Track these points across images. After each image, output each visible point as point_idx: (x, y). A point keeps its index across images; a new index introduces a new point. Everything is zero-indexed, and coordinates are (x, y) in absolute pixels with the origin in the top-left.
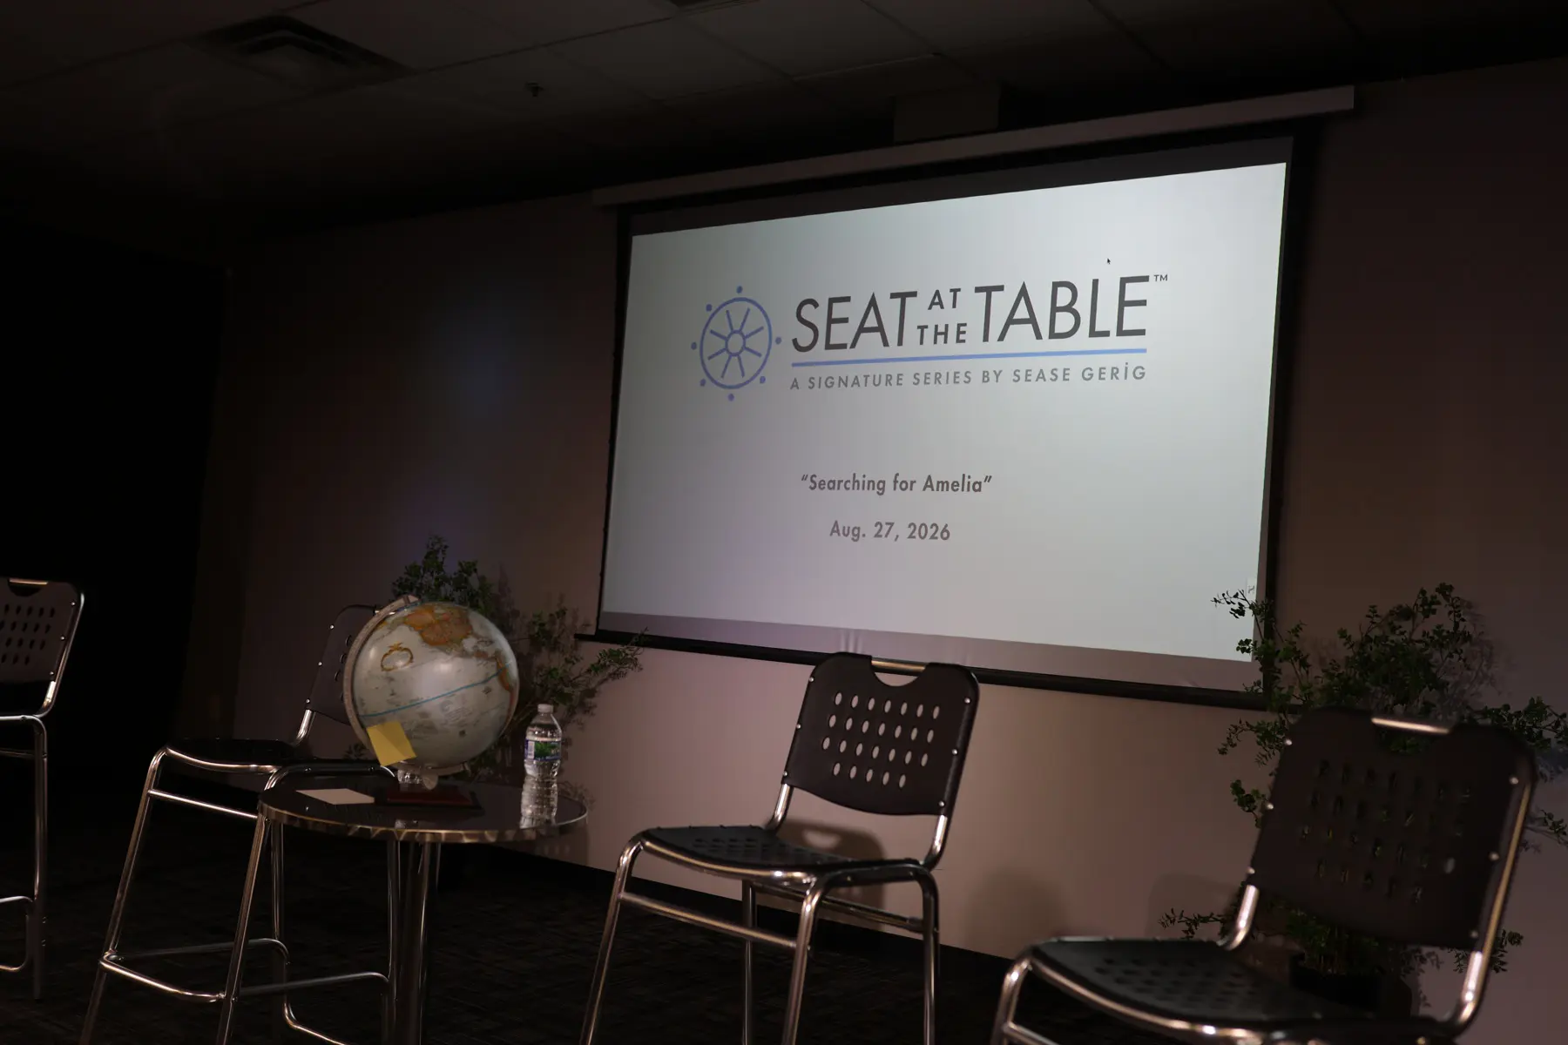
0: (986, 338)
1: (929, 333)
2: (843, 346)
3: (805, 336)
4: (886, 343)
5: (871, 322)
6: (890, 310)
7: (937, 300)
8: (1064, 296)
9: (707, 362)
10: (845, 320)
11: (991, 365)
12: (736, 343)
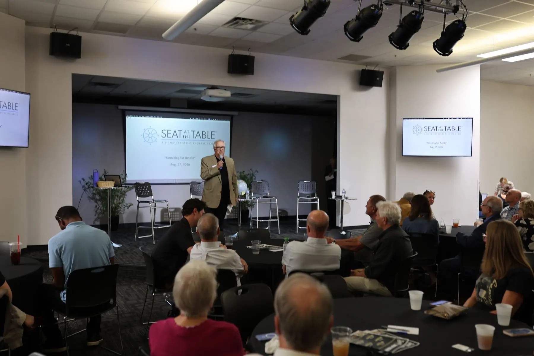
0: (193, 138)
1: (185, 137)
2: (171, 137)
3: (164, 135)
4: (178, 137)
5: (175, 134)
6: (178, 133)
7: (185, 132)
8: (204, 133)
9: (145, 139)
10: (171, 133)
11: (194, 142)
12: (150, 135)
